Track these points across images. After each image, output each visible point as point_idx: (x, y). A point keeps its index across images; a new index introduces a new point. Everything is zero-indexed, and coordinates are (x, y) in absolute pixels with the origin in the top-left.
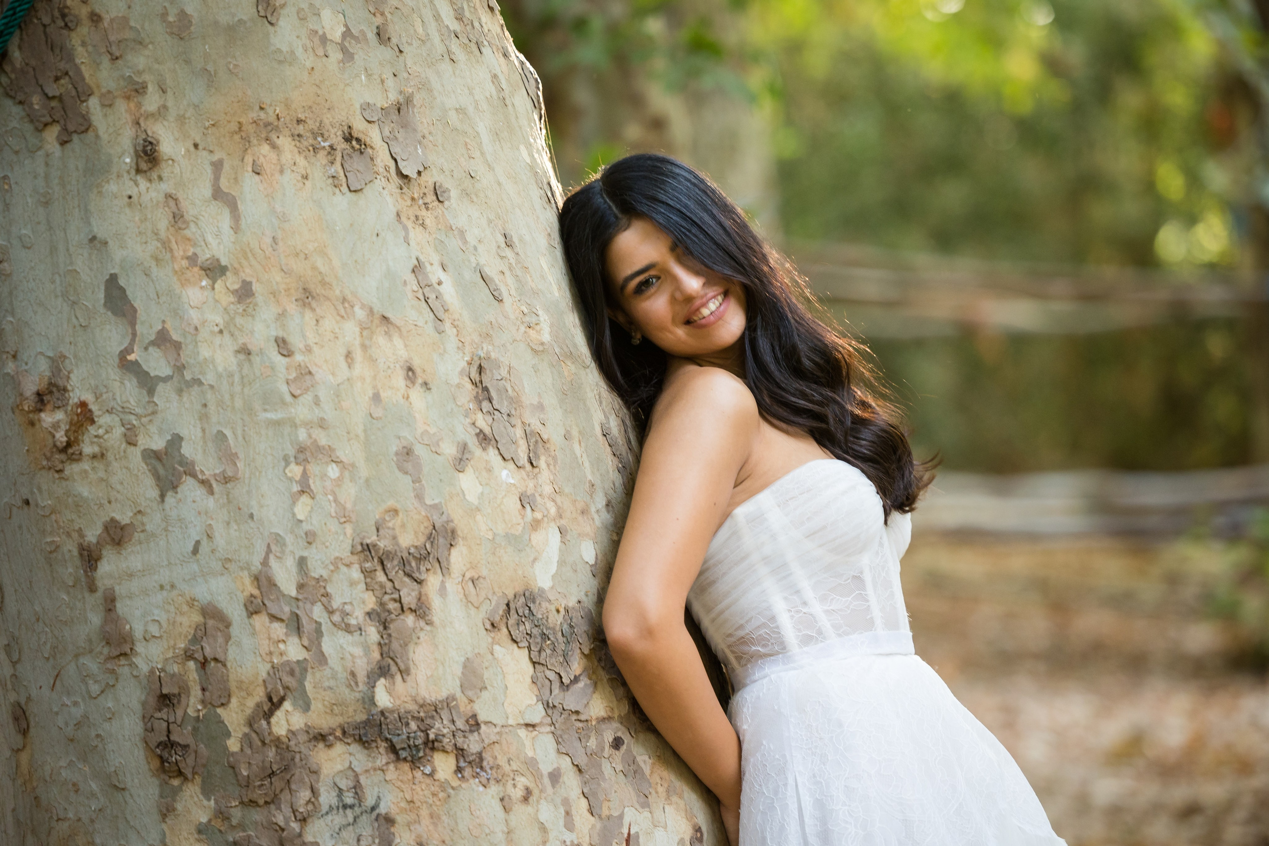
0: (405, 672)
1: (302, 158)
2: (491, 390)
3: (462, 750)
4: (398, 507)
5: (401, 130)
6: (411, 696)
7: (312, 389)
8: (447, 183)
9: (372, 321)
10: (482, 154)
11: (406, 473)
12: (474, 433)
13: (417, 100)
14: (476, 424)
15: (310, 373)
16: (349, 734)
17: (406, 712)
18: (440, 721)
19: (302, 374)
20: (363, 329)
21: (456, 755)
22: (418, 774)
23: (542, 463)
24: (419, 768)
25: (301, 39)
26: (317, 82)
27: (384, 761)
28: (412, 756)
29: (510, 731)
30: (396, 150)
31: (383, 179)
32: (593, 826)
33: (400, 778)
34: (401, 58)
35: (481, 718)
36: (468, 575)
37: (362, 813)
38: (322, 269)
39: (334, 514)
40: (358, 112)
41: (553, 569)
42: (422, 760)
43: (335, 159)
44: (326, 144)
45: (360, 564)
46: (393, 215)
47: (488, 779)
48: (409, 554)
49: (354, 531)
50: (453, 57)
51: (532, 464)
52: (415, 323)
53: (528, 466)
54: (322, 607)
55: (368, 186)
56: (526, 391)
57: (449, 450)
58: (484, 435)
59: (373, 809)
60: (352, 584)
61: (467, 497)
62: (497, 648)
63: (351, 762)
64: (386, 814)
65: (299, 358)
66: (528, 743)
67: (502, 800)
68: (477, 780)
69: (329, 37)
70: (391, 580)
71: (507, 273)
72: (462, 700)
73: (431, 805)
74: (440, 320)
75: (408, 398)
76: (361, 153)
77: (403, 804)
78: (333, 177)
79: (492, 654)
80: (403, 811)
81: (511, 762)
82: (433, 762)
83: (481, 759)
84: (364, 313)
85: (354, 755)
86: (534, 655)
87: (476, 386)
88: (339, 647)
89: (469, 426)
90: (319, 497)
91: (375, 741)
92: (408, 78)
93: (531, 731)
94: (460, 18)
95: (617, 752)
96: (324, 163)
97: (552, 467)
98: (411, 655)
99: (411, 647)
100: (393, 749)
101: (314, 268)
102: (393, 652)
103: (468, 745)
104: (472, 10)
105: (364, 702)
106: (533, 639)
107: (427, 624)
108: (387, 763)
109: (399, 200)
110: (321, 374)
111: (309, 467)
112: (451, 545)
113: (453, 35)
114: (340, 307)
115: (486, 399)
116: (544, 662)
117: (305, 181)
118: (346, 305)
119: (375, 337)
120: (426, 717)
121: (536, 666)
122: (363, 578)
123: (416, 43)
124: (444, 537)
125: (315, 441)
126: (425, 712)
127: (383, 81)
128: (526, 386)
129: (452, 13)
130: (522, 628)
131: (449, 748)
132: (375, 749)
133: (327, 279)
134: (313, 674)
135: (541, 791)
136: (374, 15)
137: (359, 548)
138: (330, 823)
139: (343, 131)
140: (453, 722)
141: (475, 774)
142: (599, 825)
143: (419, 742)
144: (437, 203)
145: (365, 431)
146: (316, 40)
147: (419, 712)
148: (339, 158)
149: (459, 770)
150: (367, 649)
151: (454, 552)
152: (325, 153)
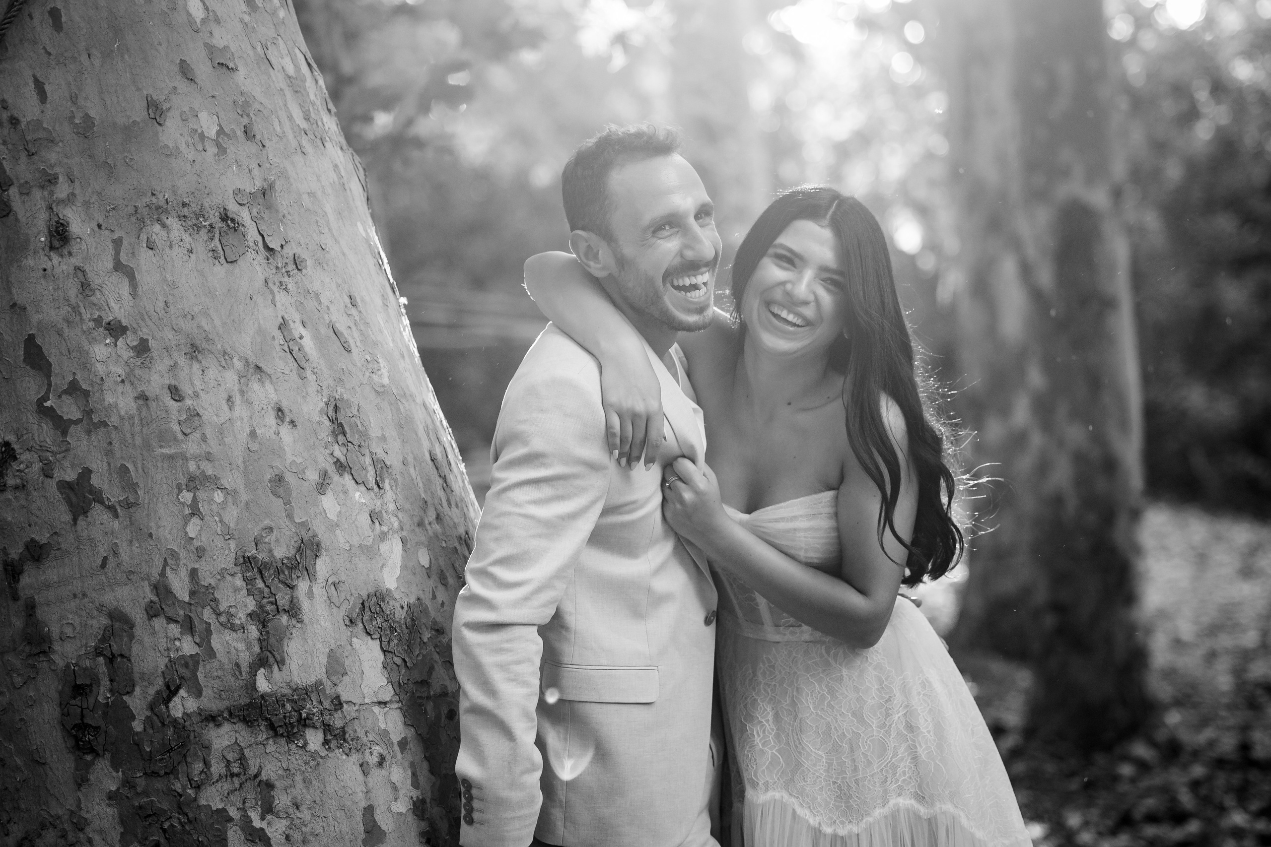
0: (281, 663)
1: (187, 235)
2: (345, 426)
3: (329, 725)
4: (273, 525)
5: (266, 211)
6: (286, 682)
7: (199, 428)
8: (303, 254)
9: (248, 371)
10: (330, 230)
11: (279, 497)
12: (332, 462)
13: (278, 186)
14: (334, 454)
15: (198, 414)
16: (235, 716)
17: (282, 696)
18: (310, 702)
19: (191, 415)
20: (240, 377)
21: (324, 730)
22: (293, 747)
23: (387, 485)
24: (294, 742)
25: (184, 137)
26: (198, 172)
27: (264, 737)
28: (288, 732)
29: (366, 708)
30: (263, 227)
31: (253, 252)
32: (434, 784)
33: (278, 750)
34: (264, 152)
35: (344, 698)
36: (330, 580)
37: (246, 780)
38: (206, 328)
39: (220, 533)
40: (231, 196)
41: (398, 573)
42: (296, 735)
43: (214, 236)
44: (207, 223)
45: (242, 574)
46: (262, 282)
47: (350, 749)
48: (283, 564)
49: (237, 545)
50: (304, 150)
51: (379, 486)
52: (283, 371)
53: (376, 488)
54: (211, 610)
55: (241, 257)
56: (372, 425)
57: (313, 476)
58: (341, 463)
59: (256, 776)
60: (236, 590)
61: (328, 515)
62: (354, 639)
63: (236, 738)
64: (267, 780)
65: (188, 402)
66: (381, 718)
67: (361, 765)
68: (341, 750)
69: (206, 134)
70: (268, 587)
71: (354, 328)
72: (328, 684)
73: (304, 772)
74: (303, 369)
75: (278, 434)
76: (236, 230)
77: (280, 772)
78: (213, 251)
79: (351, 646)
80: (281, 777)
81: (368, 734)
82: (305, 737)
83: (344, 733)
84: (241, 364)
85: (239, 732)
86: (384, 644)
87: (333, 423)
88: (225, 643)
89: (328, 456)
90: (207, 518)
91: (257, 720)
92: (270, 168)
93: (383, 708)
94: (307, 118)
95: (451, 722)
96: (205, 239)
97: (394, 488)
98: (285, 648)
99: (285, 642)
100: (272, 727)
101: (199, 327)
102: (271, 646)
103: (333, 722)
104: (316, 111)
105: (247, 689)
106: (383, 631)
107: (298, 622)
108: (267, 739)
109: (267, 269)
110: (208, 415)
111: (198, 493)
112: (317, 556)
113: (303, 132)
114: (222, 359)
115: (341, 433)
116: (392, 650)
117: (190, 255)
118: (227, 357)
119: (250, 384)
120: (299, 700)
121: (386, 653)
122: (245, 586)
123: (275, 139)
124: (310, 549)
125: (203, 471)
126: (297, 695)
127: (250, 171)
128: (372, 421)
129: (301, 114)
130: (374, 623)
131: (318, 724)
132: (257, 727)
133: (210, 336)
134: (204, 666)
135: (392, 757)
136: (242, 116)
137: (242, 560)
138: (220, 789)
139: (220, 213)
140: (321, 703)
141: (339, 745)
142: (438, 783)
143: (294, 720)
144: (296, 271)
145: (244, 462)
146: (196, 137)
147: (293, 696)
148: (217, 235)
149: (326, 742)
150: (249, 644)
151: (319, 562)
152: (206, 231)
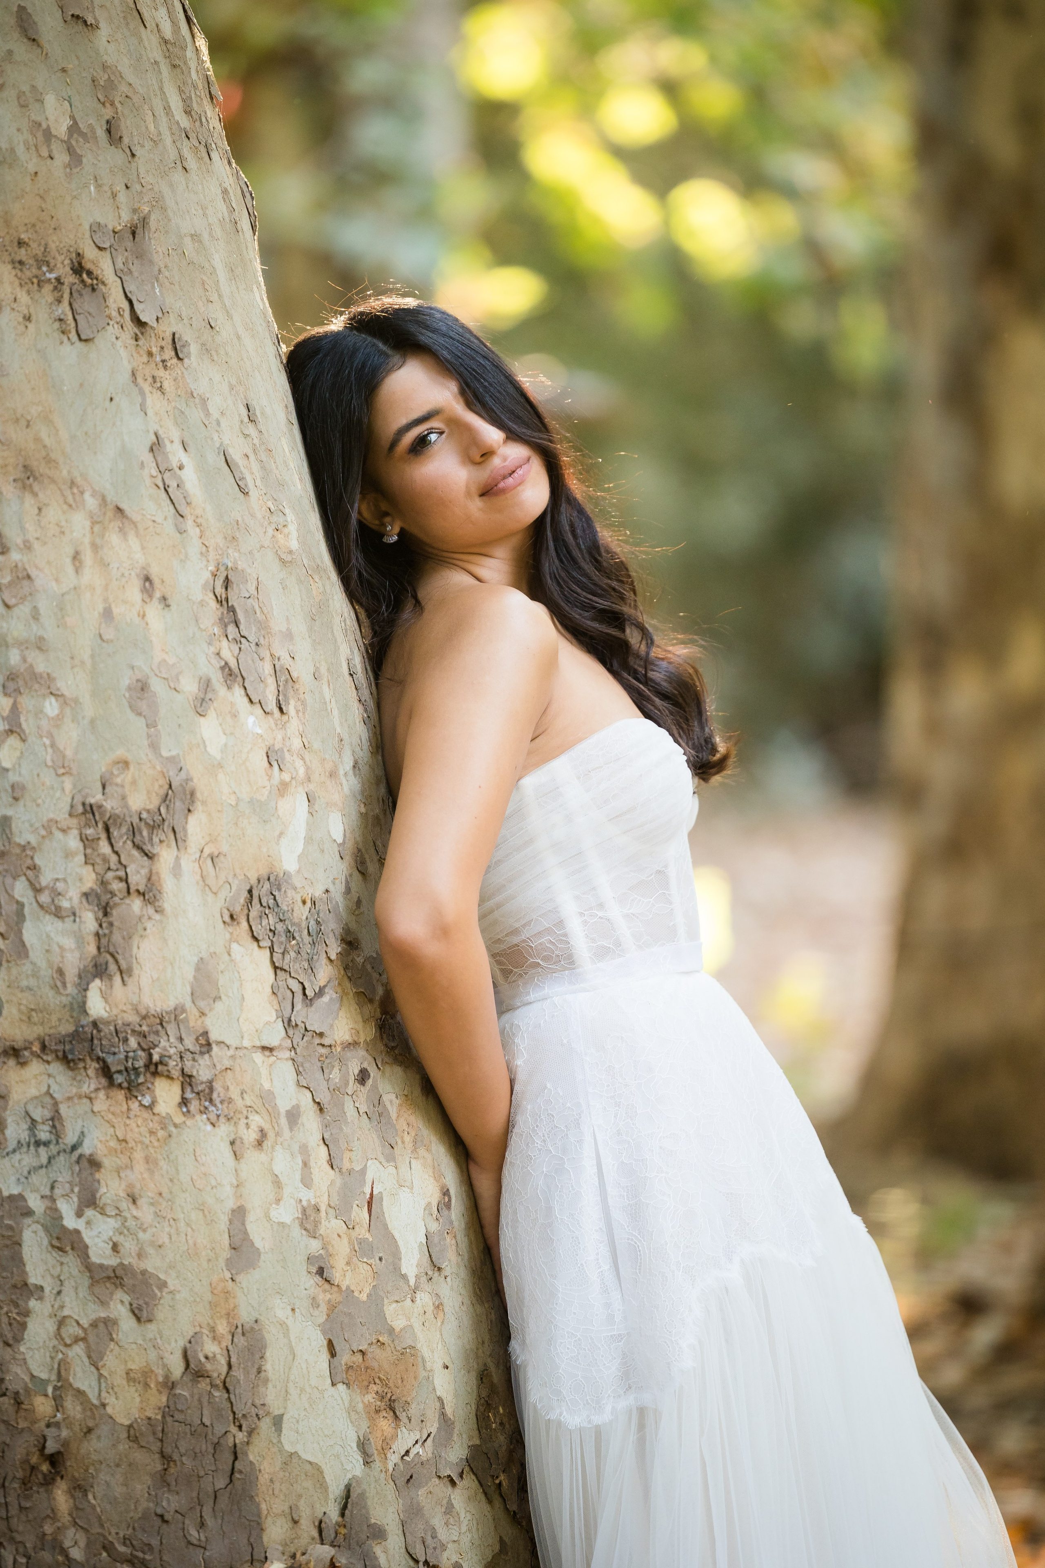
0: (124, 973)
1: (24, 293)
2: (238, 610)
3: (190, 1076)
4: (130, 758)
5: (135, 262)
6: (132, 1004)
7: (29, 598)
8: (186, 335)
9: (105, 514)
10: (220, 296)
11: (140, 714)
12: (218, 666)
13: (153, 223)
14: (221, 654)
15: (29, 577)
16: (51, 1050)
17: (124, 1024)
18: (166, 1038)
19: (18, 577)
20: (94, 523)
21: (182, 1083)
22: (134, 1105)
23: (291, 708)
24: (136, 1097)
25: (22, 133)
26: (41, 192)
27: (93, 1087)
28: (130, 1082)
29: (244, 1055)
30: (131, 287)
31: (116, 326)
32: (332, 1182)
33: (112, 1109)
34: (134, 165)
35: (213, 1036)
36: (207, 851)
37: (59, 1153)
38: (47, 441)
39: (50, 763)
40: (88, 235)
41: (300, 847)
42: (141, 1087)
43: (62, 297)
44: (52, 276)
45: (80, 829)
46: (127, 375)
47: (218, 1116)
48: (141, 819)
49: (75, 786)
50: (185, 164)
51: (281, 709)
52: (153, 518)
53: (276, 711)
54: (27, 883)
55: (100, 334)
56: (275, 613)
57: (190, 686)
58: (230, 669)
59: (74, 1148)
60: (68, 855)
61: (208, 749)
62: (234, 946)
63: (49, 1086)
64: (91, 1155)
65: (15, 556)
66: (264, 1071)
67: (232, 1143)
68: (205, 1116)
69: (54, 132)
70: (116, 853)
71: (252, 457)
72: (192, 1012)
73: (147, 1147)
74: (182, 516)
75: (144, 616)
76: (94, 290)
77: (113, 1144)
78: (61, 320)
79: (229, 955)
80: (113, 1152)
81: (245, 1095)
82: (154, 1091)
83: (211, 1089)
84: (95, 502)
85: (54, 1077)
86: (277, 957)
87: (222, 605)
88: (44, 936)
89: (213, 656)
90: (31, 739)
91: (83, 1060)
92: (141, 192)
93: (268, 1057)
94: (188, 112)
95: (362, 1088)
96: (50, 301)
97: (301, 714)
98: (135, 950)
99: (135, 941)
100: (106, 1072)
101: (37, 440)
102: (114, 946)
103: (198, 1071)
104: (199, 99)
105: (72, 1009)
106: (276, 936)
107: (156, 911)
108: (97, 1090)
109: (135, 355)
110: (43, 579)
111: (20, 699)
112: (189, 811)
113: (184, 135)
114: (68, 493)
115: (232, 622)
116: (286, 967)
117: (27, 323)
118: (75, 490)
119: (107, 535)
120: (149, 1033)
121: (278, 972)
122: (82, 848)
123: (148, 145)
124: (181, 800)
125: (31, 666)
126: (148, 1026)
127: (114, 196)
128: (274, 607)
129: (181, 104)
130: (265, 922)
131: (176, 1073)
132: (82, 1070)
133: (53, 456)
134: (9, 969)
135: (277, 1134)
136: (103, 104)
137: (80, 809)
138: (17, 1164)
139: (71, 260)
140: (181, 1039)
141: (202, 1109)
142: (339, 1182)
143: (140, 1064)
144: (175, 360)
145: (92, 656)
146: (40, 135)
147: (141, 1026)
148: (66, 296)
149: (184, 1102)
150: (80, 941)
151: (192, 820)
152: (51, 287)
